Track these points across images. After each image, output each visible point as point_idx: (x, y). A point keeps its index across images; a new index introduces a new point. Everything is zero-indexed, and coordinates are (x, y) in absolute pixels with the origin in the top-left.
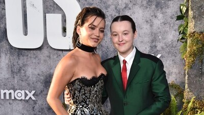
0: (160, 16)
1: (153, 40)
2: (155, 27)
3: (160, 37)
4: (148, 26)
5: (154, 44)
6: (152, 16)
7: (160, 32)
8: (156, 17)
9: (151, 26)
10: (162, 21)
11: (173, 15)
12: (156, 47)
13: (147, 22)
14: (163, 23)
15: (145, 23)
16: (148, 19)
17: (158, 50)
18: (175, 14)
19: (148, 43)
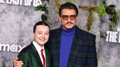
0: (27, 20)
1: (21, 36)
2: (23, 27)
3: (26, 34)
4: (18, 26)
5: (21, 38)
6: (22, 19)
7: (26, 31)
8: (24, 20)
9: (20, 26)
10: (28, 23)
11: (37, 20)
12: (22, 40)
13: (18, 23)
14: (29, 25)
15: (17, 23)
16: (18, 21)
17: (24, 43)
18: (38, 20)
19: (17, 38)
